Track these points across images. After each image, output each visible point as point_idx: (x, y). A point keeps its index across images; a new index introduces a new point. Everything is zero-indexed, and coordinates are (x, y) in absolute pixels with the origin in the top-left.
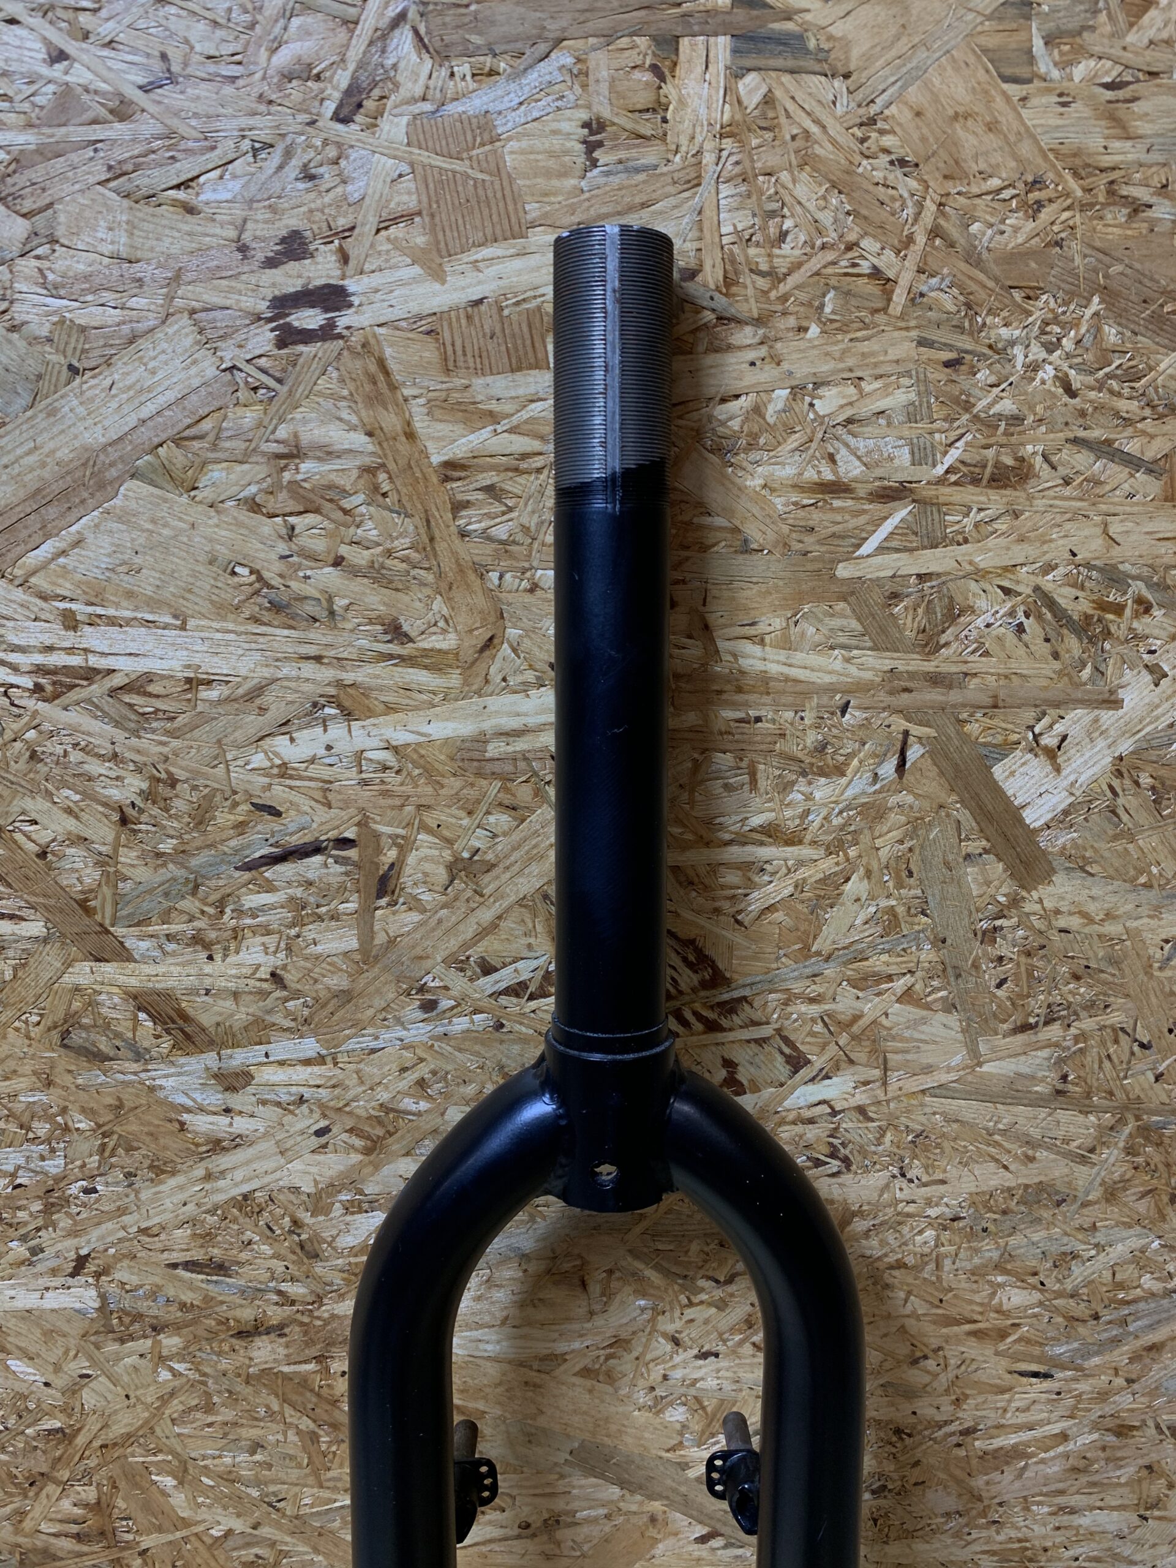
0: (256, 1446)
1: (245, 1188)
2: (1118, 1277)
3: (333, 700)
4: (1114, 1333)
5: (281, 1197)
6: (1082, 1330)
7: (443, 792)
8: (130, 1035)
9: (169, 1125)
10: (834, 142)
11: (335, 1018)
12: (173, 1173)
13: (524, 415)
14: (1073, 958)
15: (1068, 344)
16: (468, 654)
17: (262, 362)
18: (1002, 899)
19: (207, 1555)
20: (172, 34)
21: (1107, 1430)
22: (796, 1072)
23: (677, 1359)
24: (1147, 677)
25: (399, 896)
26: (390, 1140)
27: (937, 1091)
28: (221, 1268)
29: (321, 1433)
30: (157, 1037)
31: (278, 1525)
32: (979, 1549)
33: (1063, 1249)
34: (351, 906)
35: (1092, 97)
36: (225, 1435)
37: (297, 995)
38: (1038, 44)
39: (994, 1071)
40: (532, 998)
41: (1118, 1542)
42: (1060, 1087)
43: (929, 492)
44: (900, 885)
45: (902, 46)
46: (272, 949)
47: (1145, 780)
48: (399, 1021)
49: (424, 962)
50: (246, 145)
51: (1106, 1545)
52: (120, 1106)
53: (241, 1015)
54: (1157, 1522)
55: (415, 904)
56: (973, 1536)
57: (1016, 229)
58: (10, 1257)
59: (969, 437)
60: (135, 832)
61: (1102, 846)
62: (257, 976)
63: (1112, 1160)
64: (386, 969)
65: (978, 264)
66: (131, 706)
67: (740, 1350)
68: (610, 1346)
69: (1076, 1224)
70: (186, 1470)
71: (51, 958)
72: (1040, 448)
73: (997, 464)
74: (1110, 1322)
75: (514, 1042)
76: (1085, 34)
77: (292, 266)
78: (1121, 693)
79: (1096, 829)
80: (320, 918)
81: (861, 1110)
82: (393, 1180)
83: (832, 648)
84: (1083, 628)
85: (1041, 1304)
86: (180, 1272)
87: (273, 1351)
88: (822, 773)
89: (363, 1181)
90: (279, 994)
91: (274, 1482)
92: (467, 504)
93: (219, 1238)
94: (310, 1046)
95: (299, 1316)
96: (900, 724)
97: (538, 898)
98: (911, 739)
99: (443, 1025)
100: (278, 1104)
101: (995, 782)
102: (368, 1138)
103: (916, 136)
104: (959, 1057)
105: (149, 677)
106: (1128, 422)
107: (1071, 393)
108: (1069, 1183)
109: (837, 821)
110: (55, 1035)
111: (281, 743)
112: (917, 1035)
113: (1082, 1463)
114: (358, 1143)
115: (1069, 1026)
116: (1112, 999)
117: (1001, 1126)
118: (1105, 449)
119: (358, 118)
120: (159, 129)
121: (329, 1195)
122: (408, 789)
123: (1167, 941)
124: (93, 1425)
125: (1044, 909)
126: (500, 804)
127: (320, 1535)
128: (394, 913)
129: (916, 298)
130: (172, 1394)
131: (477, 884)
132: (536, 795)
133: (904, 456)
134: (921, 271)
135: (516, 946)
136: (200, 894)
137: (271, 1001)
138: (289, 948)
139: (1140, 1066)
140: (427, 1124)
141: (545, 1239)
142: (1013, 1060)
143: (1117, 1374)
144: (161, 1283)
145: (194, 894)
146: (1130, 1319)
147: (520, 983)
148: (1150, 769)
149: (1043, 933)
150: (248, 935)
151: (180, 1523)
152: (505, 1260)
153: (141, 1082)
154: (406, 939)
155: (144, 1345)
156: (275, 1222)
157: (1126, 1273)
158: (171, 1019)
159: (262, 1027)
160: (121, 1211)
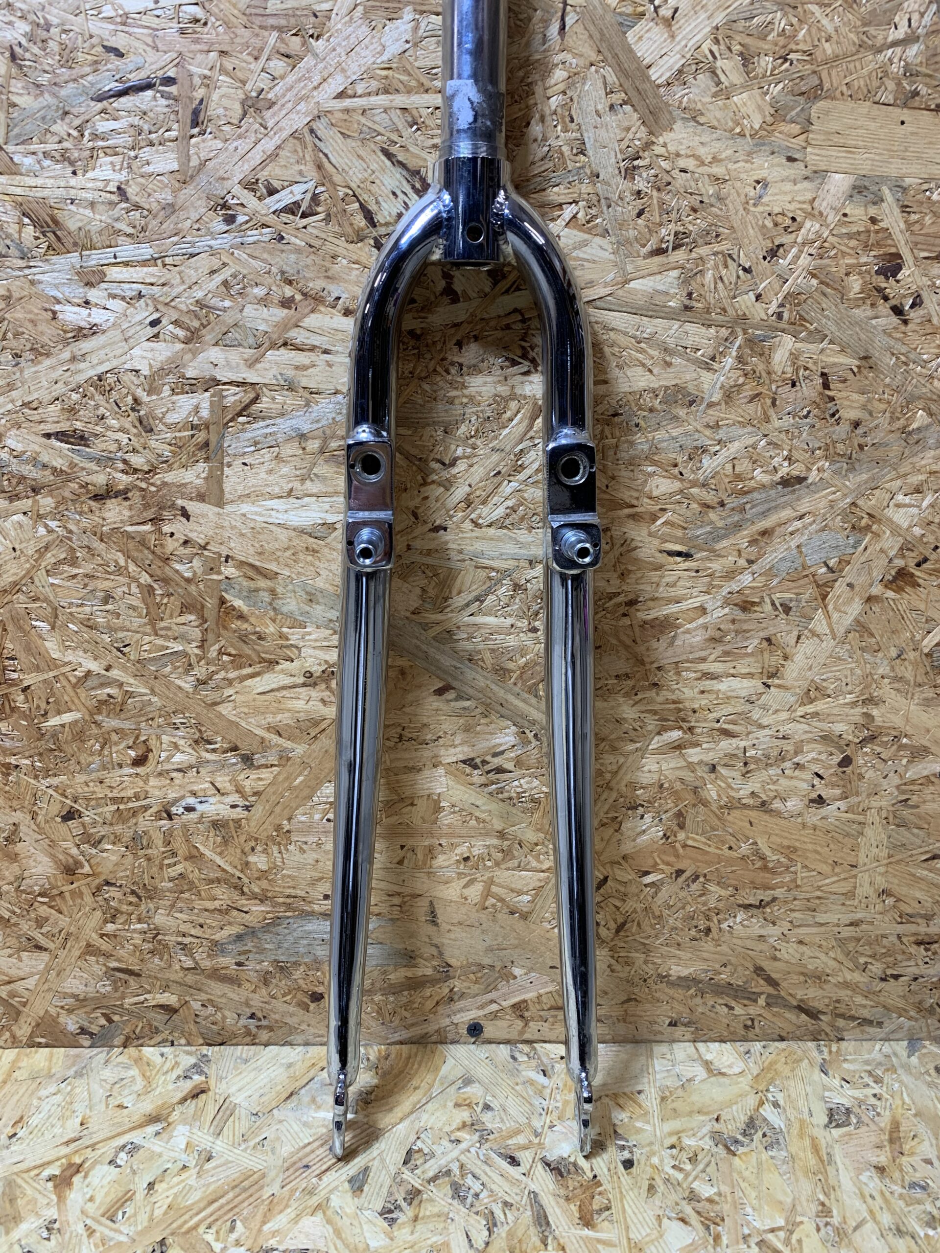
0: (108, 598)
1: (100, 370)
2: (737, 470)
4: (736, 518)
5: (125, 378)
6: (712, 515)
7: (237, 40)
8: (16, 236)
9: (44, 313)
11: (163, 227)
12: (48, 355)
14: (691, 194)
18: (637, 143)
19: (72, 694)
21: (735, 605)
22: (495, 284)
23: (416, 530)
25: (207, 126)
26: (204, 332)
27: (598, 303)
28: (82, 439)
29: (156, 586)
30: (37, 238)
31: (124, 668)
32: (644, 708)
33: (695, 444)
34: (173, 134)
36: (86, 585)
37: (137, 206)
39: (638, 287)
40: (304, 216)
41: (749, 707)
42: (687, 302)
44: (565, 130)
46: (118, 167)
47: (736, 48)
48: (210, 233)
49: (225, 183)
51: (739, 709)
52: (9, 297)
53: (95, 221)
54: (777, 690)
55: (219, 135)
56: (639, 697)
60: (21, 67)
61: (708, 99)
62: (108, 189)
63: (727, 368)
64: (198, 187)
67: (462, 525)
69: (704, 421)
70: (56, 617)
74: (733, 509)
75: (291, 252)
79: (703, 86)
80: (151, 144)
82: (206, 366)
85: (681, 491)
86: (54, 442)
87: (120, 513)
89: (184, 366)
90: (123, 205)
91: (122, 629)
93: (81, 413)
94: (146, 251)
95: (138, 483)
97: (306, 130)
98: (568, 8)
99: (241, 236)
100: (123, 298)
101: (629, 45)
102: (188, 329)
104: (612, 276)
108: (697, 386)
109: (518, 75)
112: (581, 255)
113: (718, 634)
114: (181, 333)
115: (691, 251)
116: (721, 229)
117: (645, 335)
121: (161, 377)
122: (213, 37)
123: (758, 182)
125: (668, 151)
126: (278, 52)
127: (156, 678)
128: (203, 141)
130: (47, 548)
131: (262, 118)
132: (303, 45)
135: (291, 172)
136: (67, 120)
137: (118, 211)
138: (130, 167)
139: (744, 288)
140: (229, 318)
141: (318, 421)
142: (652, 278)
143: (740, 556)
144: (38, 449)
145: (62, 119)
146: (748, 506)
147: (294, 203)
148: (738, 38)
149: (668, 172)
150: (101, 155)
151: (53, 664)
152: (290, 439)
153: (26, 276)
154: (213, 162)
155: (26, 504)
156: (121, 400)
157: (743, 466)
158: (46, 223)
159: (111, 232)
160: (11, 386)
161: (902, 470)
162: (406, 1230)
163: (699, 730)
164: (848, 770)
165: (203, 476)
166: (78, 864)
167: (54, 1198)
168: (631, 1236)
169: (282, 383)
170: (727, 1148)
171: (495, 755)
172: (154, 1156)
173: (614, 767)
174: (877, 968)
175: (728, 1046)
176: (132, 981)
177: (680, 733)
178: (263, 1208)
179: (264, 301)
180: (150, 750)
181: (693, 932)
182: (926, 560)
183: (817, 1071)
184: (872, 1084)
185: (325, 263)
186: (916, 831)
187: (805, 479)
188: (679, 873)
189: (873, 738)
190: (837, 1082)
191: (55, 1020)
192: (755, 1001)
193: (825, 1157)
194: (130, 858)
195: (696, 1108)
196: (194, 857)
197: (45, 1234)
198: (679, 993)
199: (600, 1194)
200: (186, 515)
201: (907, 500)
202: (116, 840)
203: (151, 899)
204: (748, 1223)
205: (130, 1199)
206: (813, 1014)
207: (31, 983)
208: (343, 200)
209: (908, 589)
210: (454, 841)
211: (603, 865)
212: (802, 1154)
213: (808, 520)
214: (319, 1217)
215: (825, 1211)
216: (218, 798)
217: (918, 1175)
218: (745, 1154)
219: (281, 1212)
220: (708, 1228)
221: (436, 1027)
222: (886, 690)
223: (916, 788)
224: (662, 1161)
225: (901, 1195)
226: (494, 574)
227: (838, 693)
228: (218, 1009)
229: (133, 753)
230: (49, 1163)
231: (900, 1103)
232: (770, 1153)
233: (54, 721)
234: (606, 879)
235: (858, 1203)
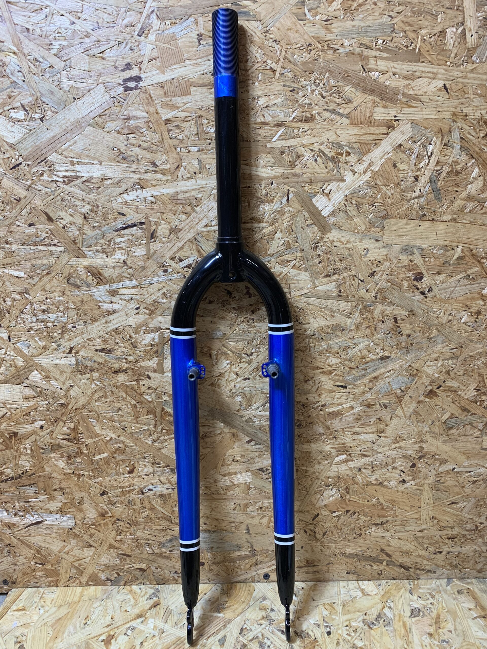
0: (119, 409)
1: (117, 326)
2: (362, 354)
3: (138, 184)
6: (354, 371)
7: (167, 209)
8: (86, 279)
10: (258, 37)
12: (97, 321)
13: (185, 107)
14: (339, 254)
15: (321, 85)
16: (173, 170)
17: (120, 95)
20: (99, 17)
23: (238, 380)
24: (351, 173)
26: (156, 311)
30: (93, 280)
31: (125, 436)
34: (144, 242)
35: (321, 23)
36: (110, 405)
37: (131, 267)
38: (307, 12)
41: (373, 445)
42: (339, 294)
43: (289, 124)
44: (290, 234)
45: (273, 13)
47: (354, 202)
48: (158, 276)
50: (117, 42)
51: (369, 446)
52: (83, 301)
53: (115, 273)
54: (384, 438)
55: (161, 241)
56: (329, 442)
57: (305, 57)
58: (52, 348)
59: (298, 110)
60: (88, 221)
61: (344, 221)
63: (356, 317)
64: (153, 260)
65: (297, 65)
66: (87, 186)
67: (255, 377)
68: (219, 376)
69: (348, 337)
70: (99, 417)
71: (65, 257)
72: (317, 112)
73: (306, 116)
76: (318, 9)
77: (128, 71)
78: (345, 178)
79: (342, 216)
80: (136, 245)
83: (267, 167)
84: (333, 159)
85: (341, 363)
86: (98, 352)
87: (124, 378)
88: (267, 202)
89: (149, 323)
90: (125, 267)
91: (124, 421)
92: (171, 130)
94: (134, 283)
96: (287, 187)
97: (193, 239)
98: (290, 192)
100: (125, 300)
101: (313, 204)
102: (150, 310)
103: (278, 34)
104: (310, 285)
105: (92, 178)
106: (338, 104)
107: (324, 98)
108: (345, 324)
109: (272, 216)
110: (66, 280)
111: (126, 195)
112: (298, 278)
113: (359, 417)
114: (147, 312)
116: (351, 267)
118: (333, 112)
119: (143, 35)
120: (96, 40)
122: (158, 208)
123: (365, 249)
126: (182, 212)
129: (282, 74)
130: (95, 392)
132: (192, 209)
133: (282, 115)
134: (282, 68)
136: (105, 238)
137: (123, 269)
139: (361, 287)
148: (355, 199)
151: (97, 435)
153: (89, 294)
155: (88, 376)
156: (125, 336)
157: (365, 353)
161: (428, 353)
163: (353, 455)
164: (415, 469)
166: (107, 512)
172: (141, 632)
173: (320, 470)
174: (432, 549)
175: (371, 582)
176: (128, 558)
181: (355, 535)
182: (441, 386)
183: (408, 592)
186: (444, 493)
187: (390, 357)
188: (348, 511)
189: (424, 456)
190: (416, 598)
191: (97, 575)
192: (382, 563)
193: (408, 630)
194: (127, 509)
195: (357, 610)
196: (152, 509)
198: (350, 560)
199: (317, 645)
200: (149, 377)
201: (432, 363)
202: (122, 502)
203: (135, 525)
206: (407, 569)
207: (87, 560)
209: (434, 398)
210: (256, 501)
212: (399, 629)
213: (392, 372)
216: (162, 485)
217: (445, 637)
218: (376, 629)
221: (251, 576)
222: (428, 437)
223: (443, 475)
224: (342, 632)
225: (438, 646)
227: (408, 438)
228: (162, 569)
229: (128, 469)
230: (101, 635)
231: (441, 606)
232: (386, 628)
233: (98, 457)
234: (318, 514)
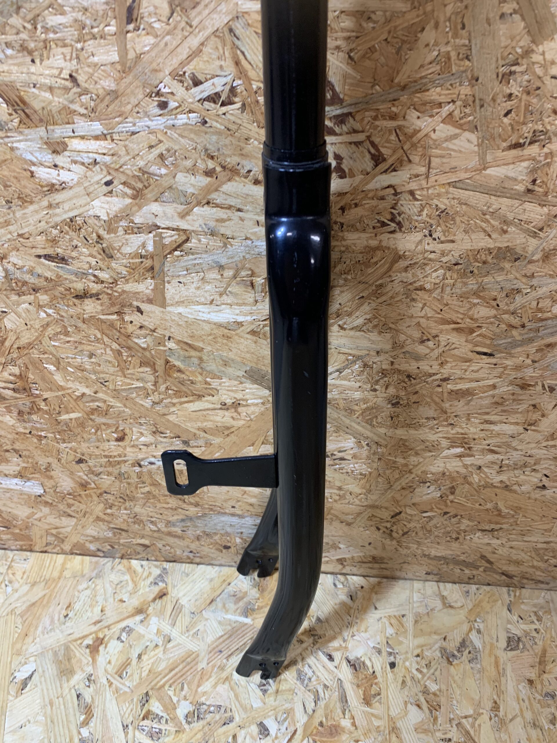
4: (531, 335)
5: (90, 221)
9: (24, 172)
11: (109, 109)
18: (519, 50)
19: (74, 404)
22: (376, 166)
25: (140, 23)
27: (458, 185)
28: (63, 260)
29: (123, 351)
32: (441, 436)
33: (513, 287)
39: (493, 173)
40: (223, 104)
46: (68, 58)
49: (158, 74)
62: (62, 76)
74: (531, 330)
75: (213, 134)
81: (412, 193)
82: (149, 216)
93: (60, 243)
95: (105, 290)
99: (172, 119)
115: (544, 146)
117: (491, 210)
121: (116, 222)
124: (12, 337)
125: (544, 59)
128: (138, 36)
131: (188, 17)
135: (213, 66)
138: (78, 58)
140: (166, 182)
141: (232, 258)
142: (506, 167)
143: (528, 357)
144: (34, 265)
145: (17, 13)
146: (541, 329)
147: (216, 94)
149: (540, 78)
150: (53, 46)
152: (211, 268)
154: (147, 56)
158: (16, 102)
159: (68, 112)
160: (7, 223)
162: (272, 698)
165: (151, 288)
167: (90, 659)
168: (390, 713)
169: (206, 230)
170: (448, 659)
171: (340, 452)
177: (463, 450)
178: (198, 677)
179: (193, 171)
180: (125, 434)
184: (536, 621)
185: (241, 144)
197: (87, 683)
204: (453, 711)
205: (129, 664)
208: (256, 92)
211: (400, 507)
214: (226, 686)
215: (496, 707)
219: (207, 680)
220: (431, 712)
226: (350, 357)
235: (515, 704)
